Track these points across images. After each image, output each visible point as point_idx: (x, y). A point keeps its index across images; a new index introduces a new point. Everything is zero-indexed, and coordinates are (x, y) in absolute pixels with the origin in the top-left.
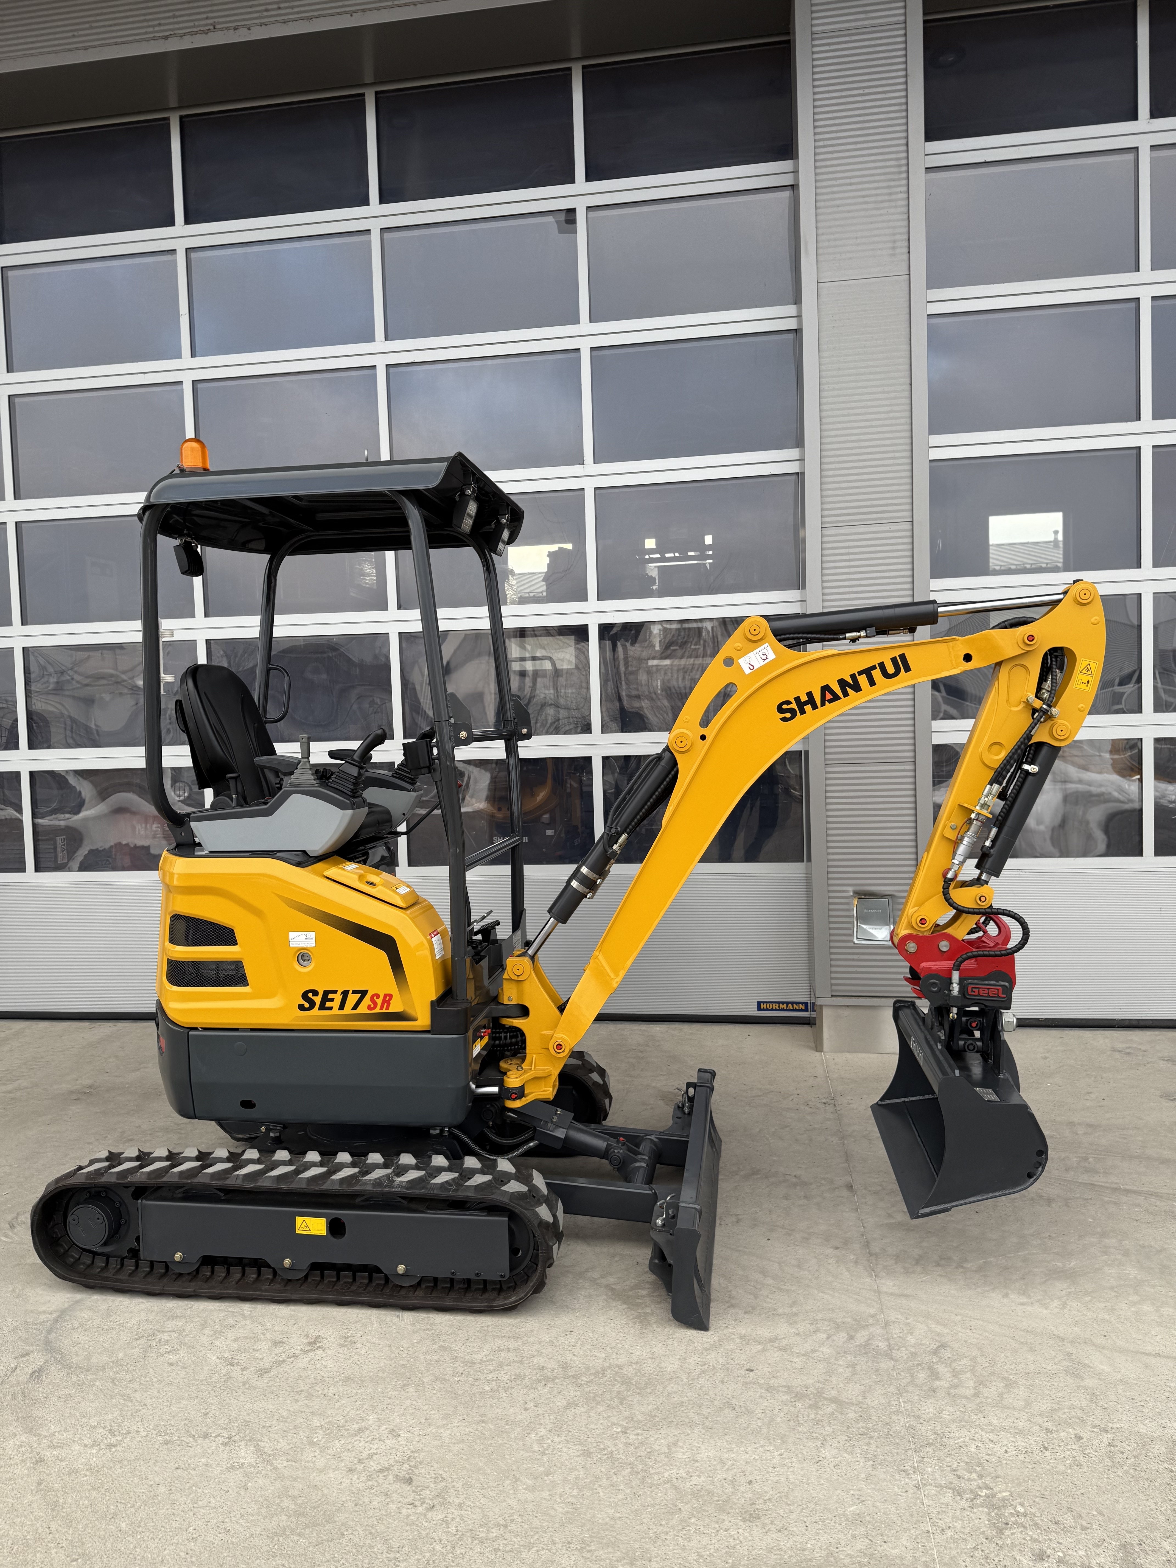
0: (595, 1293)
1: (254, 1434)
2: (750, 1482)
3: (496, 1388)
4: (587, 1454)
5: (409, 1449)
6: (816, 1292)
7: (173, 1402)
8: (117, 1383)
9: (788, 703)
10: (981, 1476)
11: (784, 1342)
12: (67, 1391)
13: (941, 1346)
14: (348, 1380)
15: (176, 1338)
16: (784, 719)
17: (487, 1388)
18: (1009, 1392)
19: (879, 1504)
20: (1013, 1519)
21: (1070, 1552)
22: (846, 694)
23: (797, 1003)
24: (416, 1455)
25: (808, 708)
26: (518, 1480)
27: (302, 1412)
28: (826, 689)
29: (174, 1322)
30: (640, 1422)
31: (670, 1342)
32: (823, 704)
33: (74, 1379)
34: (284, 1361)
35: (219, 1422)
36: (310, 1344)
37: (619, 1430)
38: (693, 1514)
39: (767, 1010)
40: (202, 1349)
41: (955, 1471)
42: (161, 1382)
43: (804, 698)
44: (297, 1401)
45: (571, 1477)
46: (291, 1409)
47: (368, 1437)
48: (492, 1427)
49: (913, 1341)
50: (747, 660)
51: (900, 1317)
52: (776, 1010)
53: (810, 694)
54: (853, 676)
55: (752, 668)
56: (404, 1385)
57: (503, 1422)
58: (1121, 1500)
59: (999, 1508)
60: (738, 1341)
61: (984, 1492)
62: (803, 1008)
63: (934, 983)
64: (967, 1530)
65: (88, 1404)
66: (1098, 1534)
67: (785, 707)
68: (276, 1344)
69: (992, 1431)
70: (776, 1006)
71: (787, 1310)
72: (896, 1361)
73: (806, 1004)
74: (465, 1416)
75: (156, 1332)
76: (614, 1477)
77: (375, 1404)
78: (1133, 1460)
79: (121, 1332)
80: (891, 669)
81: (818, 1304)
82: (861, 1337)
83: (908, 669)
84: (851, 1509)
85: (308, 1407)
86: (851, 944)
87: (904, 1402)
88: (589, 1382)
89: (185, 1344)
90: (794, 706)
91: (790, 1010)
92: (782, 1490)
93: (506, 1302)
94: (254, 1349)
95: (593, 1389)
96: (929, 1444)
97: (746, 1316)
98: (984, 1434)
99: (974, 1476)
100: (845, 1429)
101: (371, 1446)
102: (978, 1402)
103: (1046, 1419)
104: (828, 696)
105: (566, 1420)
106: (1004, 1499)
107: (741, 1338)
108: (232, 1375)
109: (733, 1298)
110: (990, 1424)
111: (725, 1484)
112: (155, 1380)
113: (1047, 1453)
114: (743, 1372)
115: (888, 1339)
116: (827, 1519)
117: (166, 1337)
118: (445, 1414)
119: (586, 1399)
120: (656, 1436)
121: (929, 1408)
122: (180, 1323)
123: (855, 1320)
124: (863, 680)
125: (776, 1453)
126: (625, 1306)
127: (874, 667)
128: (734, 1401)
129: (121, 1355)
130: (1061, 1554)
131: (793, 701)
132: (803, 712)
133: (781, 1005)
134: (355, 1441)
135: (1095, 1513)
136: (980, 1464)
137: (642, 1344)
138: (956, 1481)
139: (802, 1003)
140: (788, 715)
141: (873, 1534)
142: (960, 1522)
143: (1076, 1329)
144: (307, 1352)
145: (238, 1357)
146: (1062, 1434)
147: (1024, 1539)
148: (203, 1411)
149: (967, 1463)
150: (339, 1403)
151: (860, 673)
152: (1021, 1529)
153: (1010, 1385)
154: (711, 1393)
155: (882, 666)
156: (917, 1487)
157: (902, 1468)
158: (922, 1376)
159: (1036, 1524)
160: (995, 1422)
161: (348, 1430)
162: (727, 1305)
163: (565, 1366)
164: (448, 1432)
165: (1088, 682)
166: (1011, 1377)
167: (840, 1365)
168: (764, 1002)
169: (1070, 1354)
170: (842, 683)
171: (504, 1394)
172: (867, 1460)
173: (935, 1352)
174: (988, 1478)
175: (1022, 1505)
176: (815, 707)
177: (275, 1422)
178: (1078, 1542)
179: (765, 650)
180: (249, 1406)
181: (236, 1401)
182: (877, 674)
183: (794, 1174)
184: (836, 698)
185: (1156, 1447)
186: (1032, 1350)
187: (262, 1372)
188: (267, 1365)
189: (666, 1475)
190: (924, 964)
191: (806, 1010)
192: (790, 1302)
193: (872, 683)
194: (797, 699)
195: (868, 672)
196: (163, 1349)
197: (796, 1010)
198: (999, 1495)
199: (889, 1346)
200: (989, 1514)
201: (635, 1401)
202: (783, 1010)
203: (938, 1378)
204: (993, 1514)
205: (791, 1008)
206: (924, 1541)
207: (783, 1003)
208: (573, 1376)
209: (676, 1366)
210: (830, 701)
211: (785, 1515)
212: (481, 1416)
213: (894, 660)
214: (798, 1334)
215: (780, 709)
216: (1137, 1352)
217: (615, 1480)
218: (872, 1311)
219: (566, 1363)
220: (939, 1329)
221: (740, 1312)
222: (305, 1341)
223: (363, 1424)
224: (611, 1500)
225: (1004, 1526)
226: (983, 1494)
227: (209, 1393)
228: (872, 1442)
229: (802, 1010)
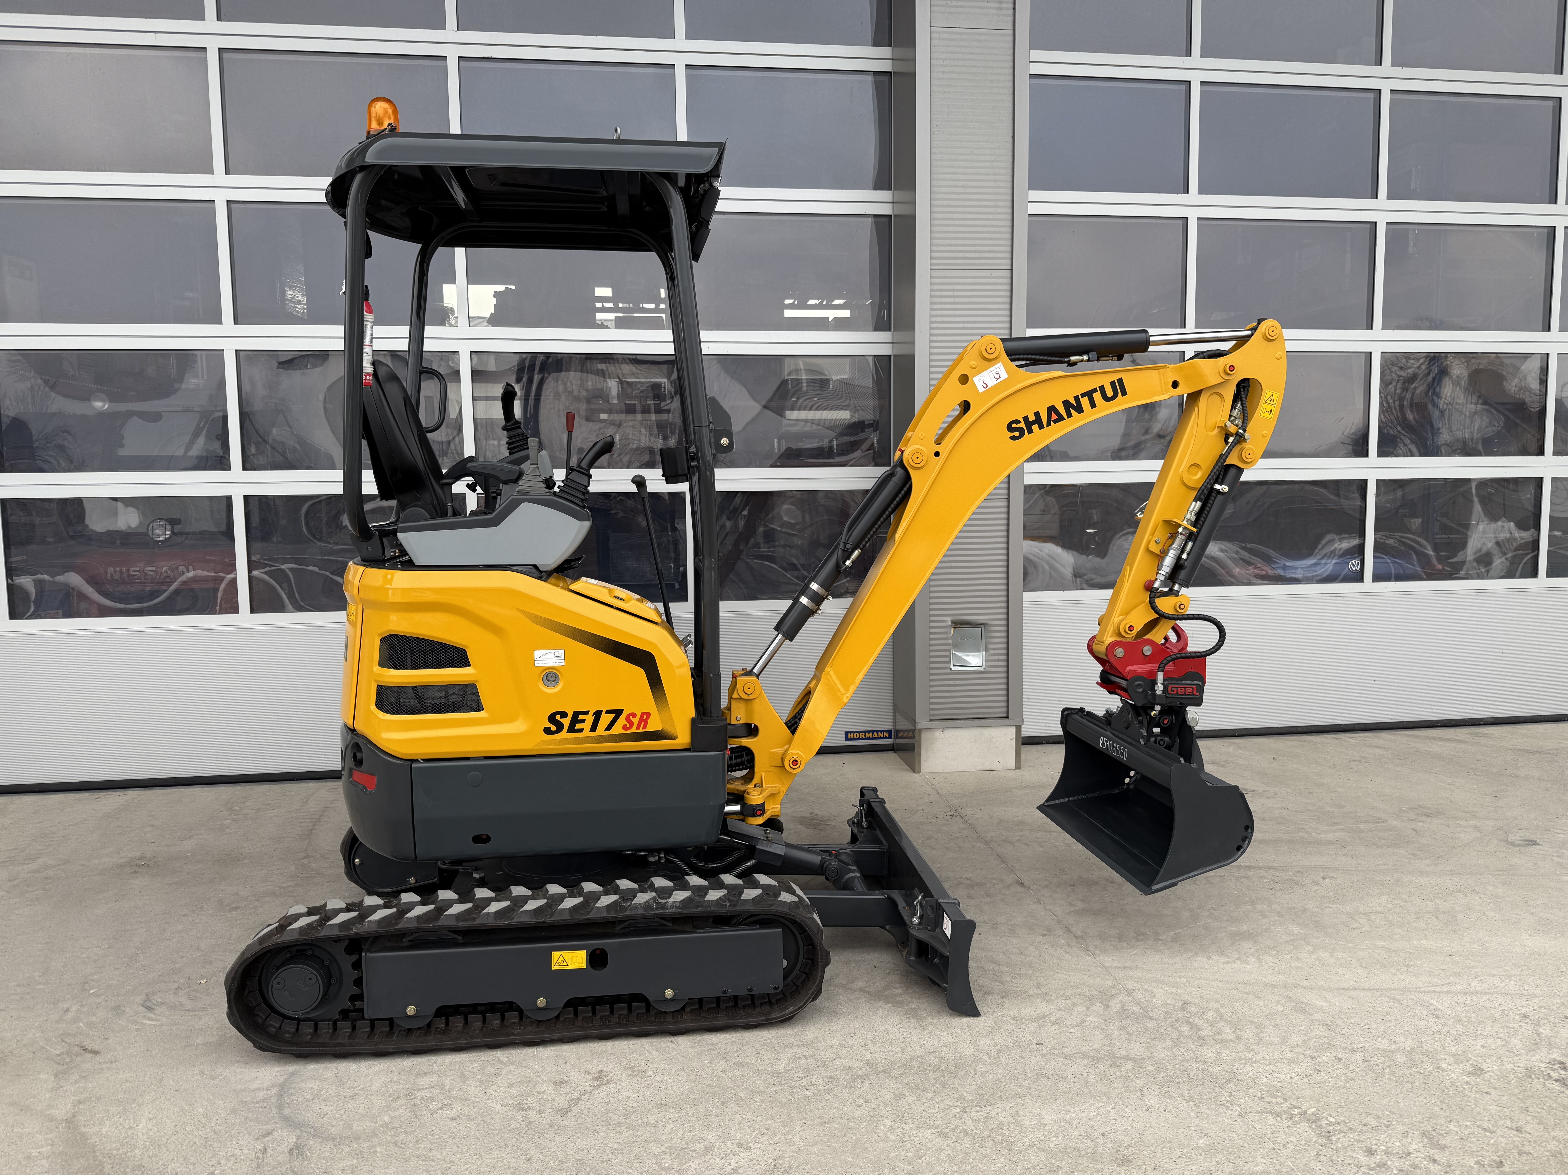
0: (854, 997)
1: (596, 1170)
2: (1103, 1135)
3: (816, 1092)
4: (942, 1134)
5: (770, 1158)
6: (1052, 973)
7: (483, 1154)
8: (402, 1146)
9: (1017, 422)
10: (1285, 1100)
11: (1053, 1018)
12: (347, 1163)
13: (1184, 1004)
14: (660, 1106)
15: (439, 1094)
16: (1013, 438)
17: (808, 1093)
18: (1262, 1032)
19: (1220, 1134)
20: (1331, 1128)
21: (1389, 1145)
22: (1069, 415)
23: (881, 731)
24: (781, 1162)
25: (1035, 427)
26: (895, 1167)
27: (633, 1142)
28: (1052, 409)
29: (425, 1079)
30: (972, 1101)
31: (952, 1030)
32: (1049, 424)
33: (347, 1149)
34: (579, 1099)
35: (549, 1165)
36: (597, 1079)
37: (958, 1110)
38: (1072, 1168)
39: (854, 739)
40: (477, 1100)
41: (1261, 1098)
42: (454, 1138)
43: (1032, 418)
44: (621, 1133)
45: (943, 1156)
46: (620, 1141)
47: (720, 1154)
48: (837, 1126)
49: (1160, 1003)
50: (981, 378)
51: (1135, 985)
52: (862, 739)
53: (1037, 414)
54: (1076, 398)
55: (985, 386)
56: (723, 1103)
57: (845, 1120)
58: (1400, 1101)
59: (1314, 1121)
60: (1012, 1021)
61: (1296, 1111)
62: (887, 736)
63: (1139, 685)
64: (1303, 1142)
65: (383, 1171)
66: (1400, 1128)
67: (1014, 425)
68: (560, 1083)
69: (1270, 1064)
70: (862, 735)
71: (1036, 991)
72: (1156, 1020)
73: (890, 731)
74: (804, 1121)
75: (412, 1091)
76: (982, 1149)
77: (706, 1124)
78: (1388, 1069)
79: (369, 1097)
80: (1110, 393)
81: (1060, 983)
82: (1116, 1005)
83: (1124, 393)
84: (1201, 1141)
85: (636, 1136)
86: (949, 671)
87: (1186, 1052)
88: (902, 1074)
89: (456, 1098)
90: (1022, 425)
91: (875, 738)
92: (1134, 1136)
93: (784, 1013)
94: (537, 1092)
95: (910, 1080)
96: (1228, 1081)
97: (1004, 1000)
98: (1265, 1067)
99: (1280, 1100)
100: (1152, 1080)
101: (729, 1161)
102: (1243, 1043)
103: (1304, 1049)
104: (1054, 416)
105: (903, 1109)
106: (1314, 1114)
107: (1013, 1019)
108: (531, 1120)
109: (983, 986)
110: (1264, 1058)
111: (1083, 1140)
112: (445, 1136)
113: (1323, 1074)
114: (1033, 1047)
115: (1139, 1004)
116: (1187, 1152)
117: (427, 1094)
118: (783, 1122)
119: (910, 1089)
120: (996, 1110)
121: (1208, 1053)
122: (434, 1079)
123: (1100, 992)
124: (1085, 401)
125: (1109, 1108)
126: (890, 1005)
127: (1095, 390)
128: (1044, 1072)
129: (386, 1119)
130: (1384, 1148)
131: (1022, 420)
132: (1030, 431)
133: (867, 734)
134: (710, 1159)
135: (1387, 1113)
136: (1278, 1091)
137: (928, 1035)
138: (1268, 1106)
139: (886, 731)
140: (1017, 434)
141: (1232, 1158)
142: (1293, 1137)
143: (1280, 977)
144: (598, 1086)
145: (525, 1101)
146: (1325, 1058)
147: (1349, 1141)
148: (524, 1157)
149: (1267, 1091)
150: (667, 1128)
151: (1083, 395)
152: (1343, 1134)
153: (1259, 1026)
154: (1018, 1067)
155: (1102, 388)
156: (1241, 1115)
157: (1219, 1103)
158: (1185, 1029)
159: (1351, 1129)
160: (1267, 1057)
161: (695, 1151)
162: (981, 993)
163: (870, 1064)
164: (798, 1137)
165: (1271, 411)
166: (1256, 1020)
167: (1113, 1030)
168: (851, 732)
169: (1289, 997)
170: (1066, 404)
171: (829, 1097)
172: (1187, 1101)
173: (1183, 1009)
174: (1292, 1100)
175: (1331, 1116)
176: (1041, 427)
177: (610, 1156)
178: (1391, 1137)
179: (998, 370)
180: (570, 1145)
181: (554, 1143)
182: (1097, 396)
183: (964, 877)
184: (1060, 418)
185: (1398, 1057)
186: (1257, 997)
187: (565, 1112)
188: (564, 1105)
189: (1027, 1140)
190: (1129, 668)
191: (890, 737)
192: (1035, 984)
193: (1093, 405)
194: (1026, 419)
195: (1089, 394)
196: (433, 1106)
197: (881, 738)
198: (1309, 1112)
199: (1142, 1008)
200: (1311, 1127)
201: (956, 1084)
202: (869, 738)
203: (1200, 1029)
204: (1314, 1126)
205: (876, 736)
206: (1275, 1156)
207: (869, 732)
208: (884, 1071)
209: (972, 1050)
210: (1056, 421)
211: (1151, 1156)
212: (819, 1118)
213: (1113, 384)
214: (1060, 1010)
215: (1010, 428)
216: (1338, 989)
217: (984, 1152)
218: (1110, 983)
219: (869, 1061)
220: (1173, 990)
221: (997, 997)
222: (589, 1077)
223: (706, 1143)
224: (993, 1169)
225: (1327, 1134)
226: (1296, 1113)
227: (517, 1140)
228: (1181, 1086)
229: (886, 738)
